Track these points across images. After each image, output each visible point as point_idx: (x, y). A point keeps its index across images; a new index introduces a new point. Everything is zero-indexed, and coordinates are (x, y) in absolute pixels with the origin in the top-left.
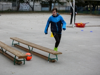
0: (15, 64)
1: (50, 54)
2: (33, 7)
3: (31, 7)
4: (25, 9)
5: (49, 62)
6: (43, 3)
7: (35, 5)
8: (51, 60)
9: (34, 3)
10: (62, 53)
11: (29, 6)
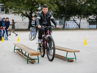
0: (29, 62)
1: (67, 52)
2: (80, 24)
3: (77, 24)
4: (72, 27)
5: (66, 61)
6: (90, 20)
7: (81, 22)
8: (69, 59)
9: (80, 20)
10: (79, 51)
11: (76, 24)
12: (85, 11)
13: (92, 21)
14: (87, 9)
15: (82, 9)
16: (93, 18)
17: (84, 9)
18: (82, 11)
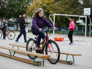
6: (10, 23)
10: (81, 55)
12: (8, 14)
13: (12, 23)
14: (9, 12)
15: (5, 12)
16: (12, 21)
17: (7, 12)
18: (4, 13)
